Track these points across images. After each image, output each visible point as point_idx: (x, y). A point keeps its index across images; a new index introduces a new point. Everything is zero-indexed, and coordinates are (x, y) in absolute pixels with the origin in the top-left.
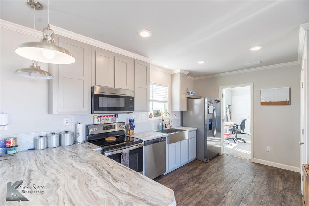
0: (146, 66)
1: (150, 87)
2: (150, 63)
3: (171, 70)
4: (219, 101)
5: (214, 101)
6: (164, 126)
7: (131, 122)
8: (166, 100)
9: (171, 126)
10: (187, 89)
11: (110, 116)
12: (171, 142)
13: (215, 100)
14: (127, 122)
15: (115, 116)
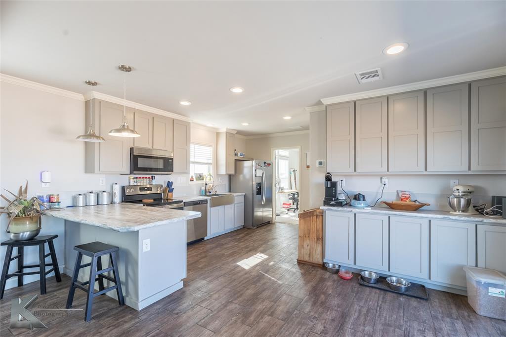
0: (187, 126)
1: (191, 147)
2: (191, 122)
3: (217, 129)
4: (269, 164)
5: (263, 164)
6: (207, 191)
7: (169, 184)
8: (211, 161)
9: (216, 191)
10: (235, 150)
11: (146, 178)
12: (213, 205)
13: (265, 163)
14: (165, 185)
15: (152, 177)
